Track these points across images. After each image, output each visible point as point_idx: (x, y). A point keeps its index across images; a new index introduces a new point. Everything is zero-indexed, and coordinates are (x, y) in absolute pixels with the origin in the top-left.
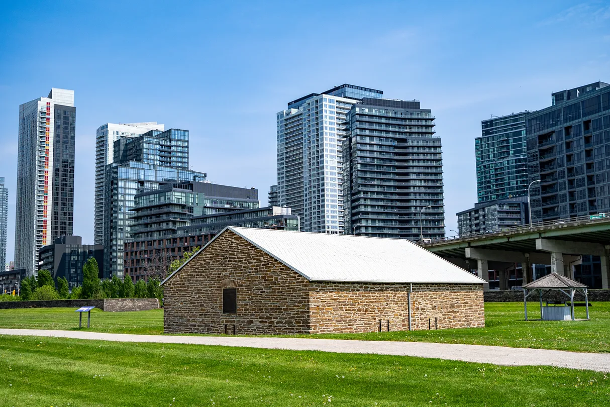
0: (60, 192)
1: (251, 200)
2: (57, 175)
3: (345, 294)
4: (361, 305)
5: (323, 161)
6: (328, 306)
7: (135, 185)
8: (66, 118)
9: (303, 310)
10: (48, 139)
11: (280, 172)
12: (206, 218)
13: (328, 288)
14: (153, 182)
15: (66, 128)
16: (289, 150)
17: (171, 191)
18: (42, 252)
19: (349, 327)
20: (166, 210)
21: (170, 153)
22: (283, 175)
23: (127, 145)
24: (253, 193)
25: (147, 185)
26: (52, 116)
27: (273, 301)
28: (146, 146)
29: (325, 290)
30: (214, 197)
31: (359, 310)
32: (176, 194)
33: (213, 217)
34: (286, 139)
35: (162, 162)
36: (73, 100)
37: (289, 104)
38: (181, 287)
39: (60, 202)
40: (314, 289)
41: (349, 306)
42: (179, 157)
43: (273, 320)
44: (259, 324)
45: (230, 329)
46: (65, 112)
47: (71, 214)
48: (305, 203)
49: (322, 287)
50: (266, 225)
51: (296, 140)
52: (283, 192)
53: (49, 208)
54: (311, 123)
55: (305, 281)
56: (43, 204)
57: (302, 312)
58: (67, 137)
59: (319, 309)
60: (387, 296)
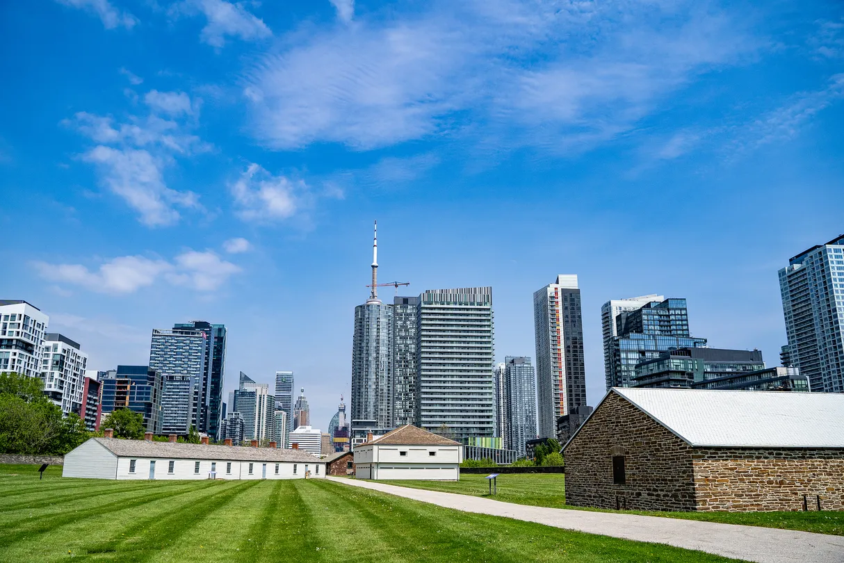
0: (572, 366)
1: (755, 362)
2: (569, 351)
3: (747, 463)
4: (772, 476)
5: (836, 315)
6: (721, 477)
7: (636, 356)
8: (572, 300)
9: (688, 481)
10: (558, 320)
11: (790, 330)
12: (707, 383)
13: (719, 455)
14: (654, 351)
15: (573, 309)
16: (796, 307)
17: (669, 358)
18: (561, 420)
19: (756, 503)
20: (666, 377)
21: (669, 321)
22: (793, 334)
23: (627, 318)
24: (756, 355)
25: (648, 355)
26: (560, 299)
27: (658, 471)
28: (645, 317)
29: (715, 457)
30: (713, 362)
31: (770, 482)
32: (674, 361)
33: (713, 382)
34: (792, 296)
35: (662, 331)
36: (577, 283)
37: (791, 260)
38: (577, 454)
39: (573, 376)
40: (699, 457)
41: (754, 477)
42: (679, 325)
43: (659, 492)
44: (647, 497)
45: (621, 502)
46: (571, 294)
47: (584, 386)
48: (821, 361)
49: (711, 453)
50: (771, 388)
51: (803, 296)
52: (795, 351)
53: (564, 382)
54: (817, 277)
55: (688, 446)
56: (559, 378)
57: (687, 484)
58: (574, 317)
59: (708, 480)
60: (813, 465)
